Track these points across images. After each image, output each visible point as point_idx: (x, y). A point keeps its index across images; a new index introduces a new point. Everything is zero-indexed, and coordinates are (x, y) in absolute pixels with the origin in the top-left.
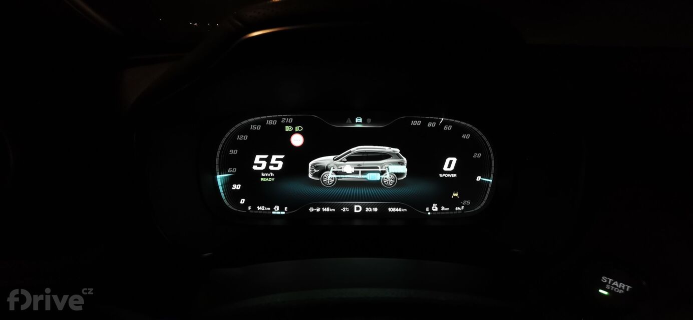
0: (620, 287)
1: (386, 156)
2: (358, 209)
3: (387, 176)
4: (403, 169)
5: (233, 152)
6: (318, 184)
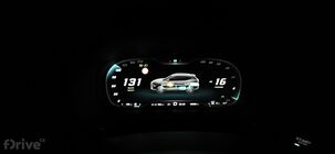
1: (189, 78)
2: (175, 104)
3: (189, 88)
4: (197, 84)
5: (114, 77)
6: (155, 92)
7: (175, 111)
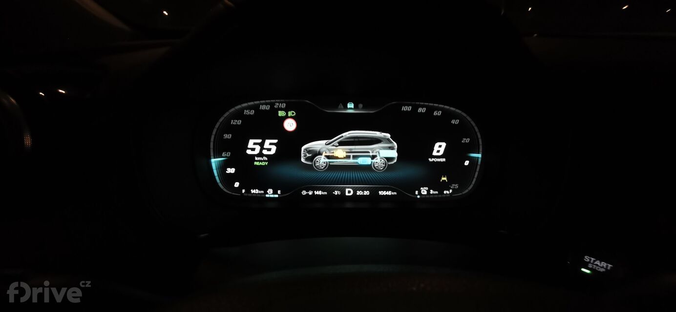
0: (602, 266)
1: (377, 141)
2: (349, 192)
3: (378, 160)
4: (394, 154)
5: (227, 136)
6: (310, 168)
7: (349, 205)
